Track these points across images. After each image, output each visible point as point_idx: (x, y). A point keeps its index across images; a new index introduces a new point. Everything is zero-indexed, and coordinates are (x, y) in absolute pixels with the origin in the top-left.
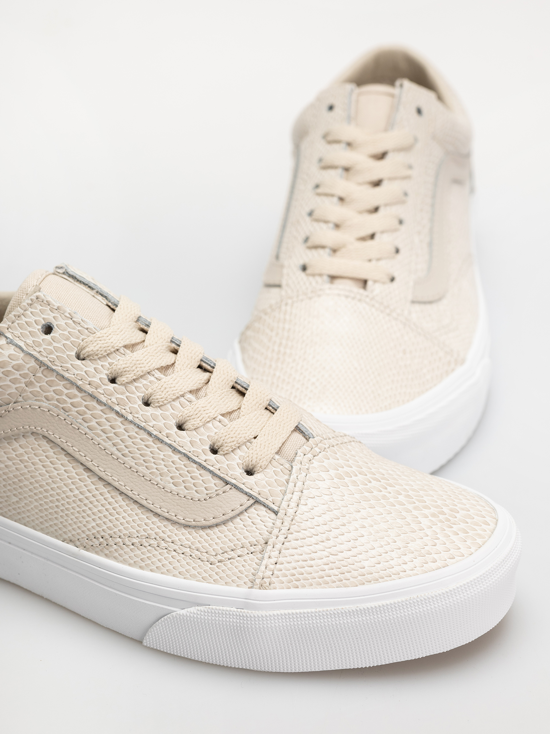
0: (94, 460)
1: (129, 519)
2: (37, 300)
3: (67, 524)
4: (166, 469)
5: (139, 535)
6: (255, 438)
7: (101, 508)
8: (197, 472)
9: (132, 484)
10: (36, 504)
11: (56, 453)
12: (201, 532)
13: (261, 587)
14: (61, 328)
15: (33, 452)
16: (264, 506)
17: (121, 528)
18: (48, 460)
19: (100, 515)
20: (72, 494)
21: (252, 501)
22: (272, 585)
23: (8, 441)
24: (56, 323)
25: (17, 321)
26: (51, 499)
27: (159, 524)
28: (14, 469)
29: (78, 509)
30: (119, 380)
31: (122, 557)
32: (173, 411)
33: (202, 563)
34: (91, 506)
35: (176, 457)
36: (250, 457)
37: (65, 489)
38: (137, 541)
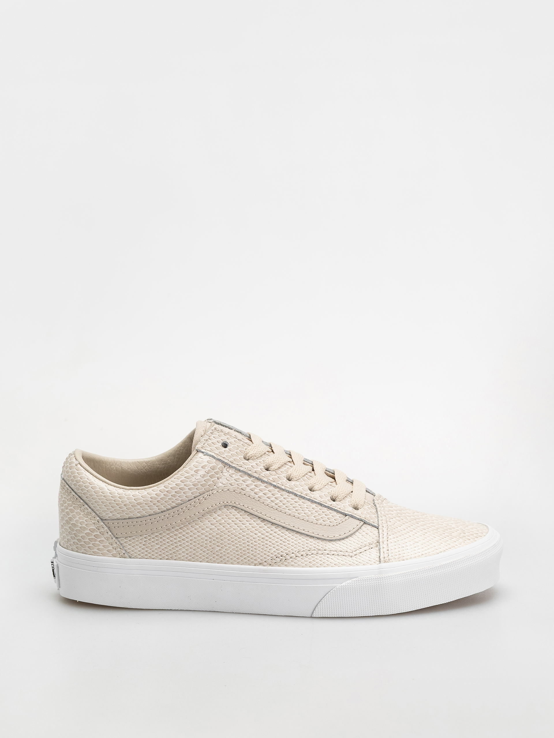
0: (267, 514)
1: (296, 542)
2: (215, 430)
3: (256, 554)
4: (310, 513)
5: (305, 550)
6: (352, 492)
7: (277, 540)
8: (328, 512)
9: (293, 523)
10: (234, 547)
11: (242, 515)
12: (339, 542)
13: (385, 562)
14: (233, 444)
15: (227, 517)
16: (369, 525)
17: (293, 548)
18: (237, 520)
19: (277, 544)
20: (257, 536)
21: (362, 523)
22: (390, 560)
23: (210, 514)
24: (229, 441)
25: (207, 443)
26: (243, 542)
27: (314, 542)
28: (217, 530)
29: (263, 544)
30: (272, 468)
31: (297, 564)
32: (305, 482)
33: (346, 557)
34: (270, 540)
35: (314, 505)
36: (354, 500)
37: (252, 534)
38: (304, 553)
